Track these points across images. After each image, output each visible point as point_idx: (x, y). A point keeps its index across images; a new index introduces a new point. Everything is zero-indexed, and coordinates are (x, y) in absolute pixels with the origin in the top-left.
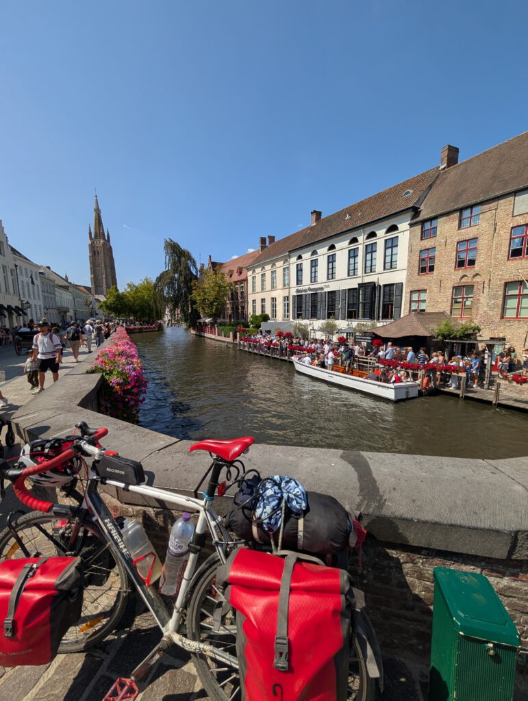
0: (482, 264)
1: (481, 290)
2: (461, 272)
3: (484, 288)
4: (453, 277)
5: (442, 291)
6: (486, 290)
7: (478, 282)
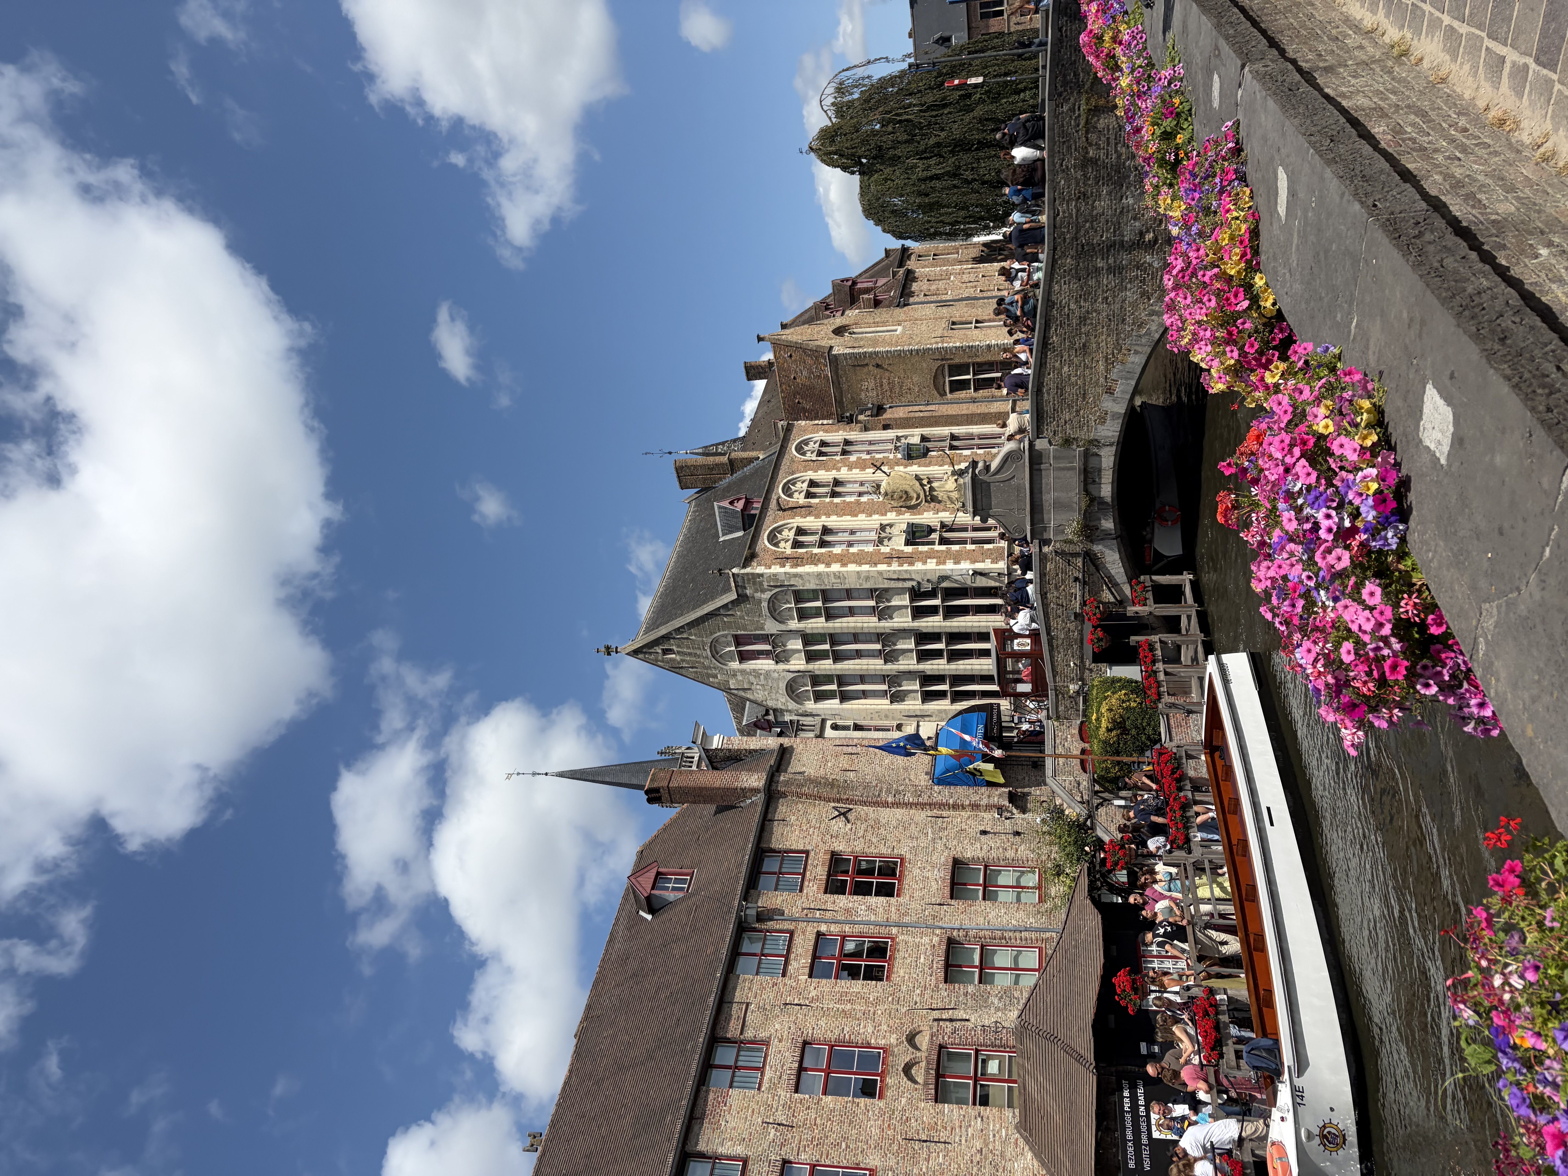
0: (884, 1027)
1: (958, 1024)
2: (894, 1080)
3: (951, 1020)
4: (904, 1100)
5: (944, 1135)
6: (961, 1014)
7: (932, 1036)
